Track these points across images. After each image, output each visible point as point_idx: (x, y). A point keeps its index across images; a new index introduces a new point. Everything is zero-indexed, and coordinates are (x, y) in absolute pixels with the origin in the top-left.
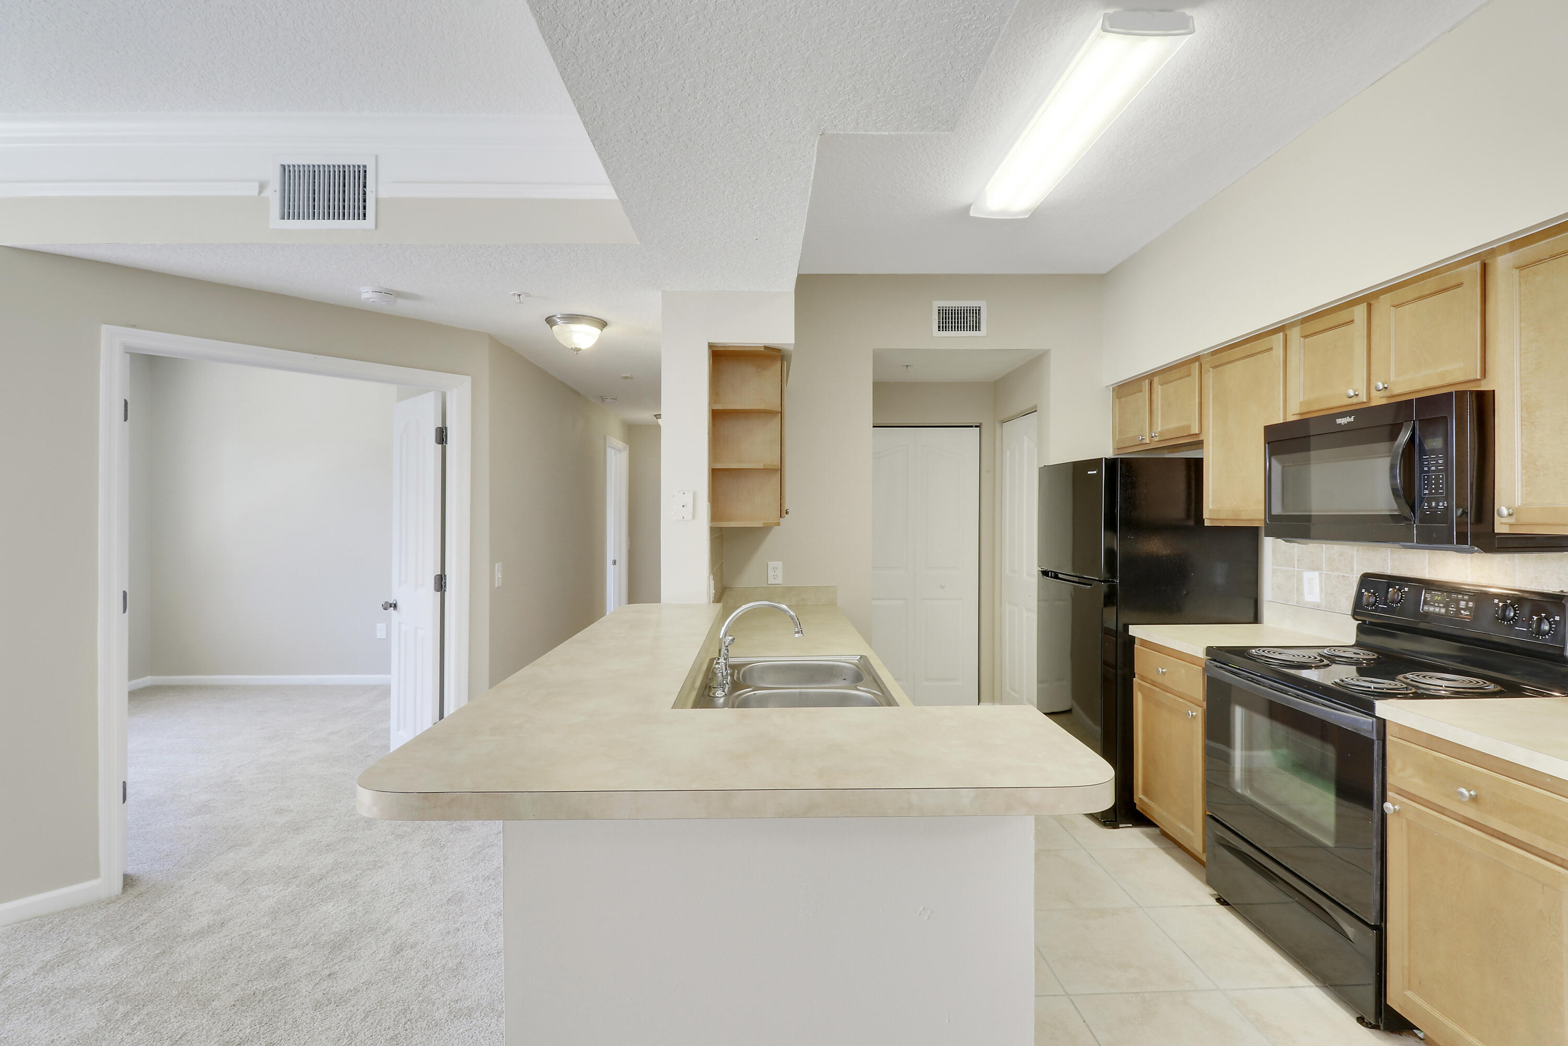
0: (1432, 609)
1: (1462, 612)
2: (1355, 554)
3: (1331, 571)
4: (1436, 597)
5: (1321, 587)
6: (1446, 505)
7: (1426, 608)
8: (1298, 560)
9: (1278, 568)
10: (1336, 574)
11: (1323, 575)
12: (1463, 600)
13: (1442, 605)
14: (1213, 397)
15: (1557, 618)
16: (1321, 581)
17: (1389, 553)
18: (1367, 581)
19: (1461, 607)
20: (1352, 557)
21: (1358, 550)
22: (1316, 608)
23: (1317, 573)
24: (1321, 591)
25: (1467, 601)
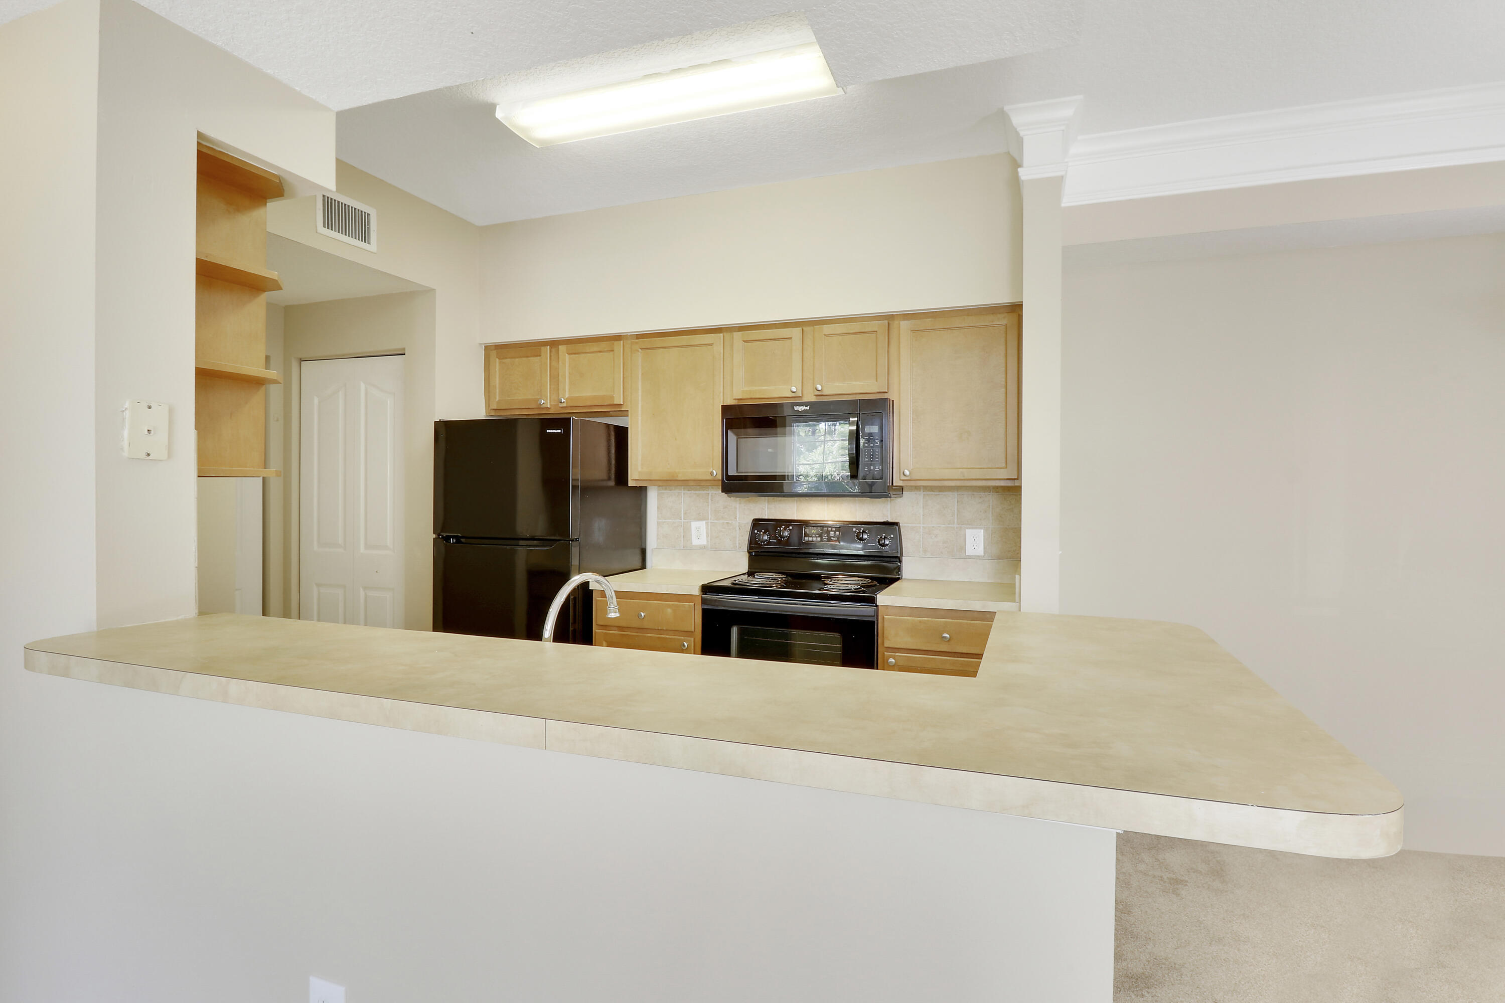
0: (810, 539)
1: (832, 538)
2: (738, 506)
3: (716, 520)
4: (813, 531)
5: (707, 533)
6: (880, 468)
7: (806, 539)
8: (685, 514)
9: (664, 521)
10: (721, 521)
11: (709, 524)
12: (832, 531)
13: (818, 536)
14: (642, 374)
15: (892, 536)
16: (707, 528)
17: (767, 505)
18: (757, 524)
19: (831, 535)
20: (736, 508)
21: (740, 503)
22: (703, 548)
23: (704, 522)
24: (707, 536)
25: (835, 532)
